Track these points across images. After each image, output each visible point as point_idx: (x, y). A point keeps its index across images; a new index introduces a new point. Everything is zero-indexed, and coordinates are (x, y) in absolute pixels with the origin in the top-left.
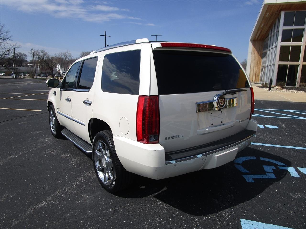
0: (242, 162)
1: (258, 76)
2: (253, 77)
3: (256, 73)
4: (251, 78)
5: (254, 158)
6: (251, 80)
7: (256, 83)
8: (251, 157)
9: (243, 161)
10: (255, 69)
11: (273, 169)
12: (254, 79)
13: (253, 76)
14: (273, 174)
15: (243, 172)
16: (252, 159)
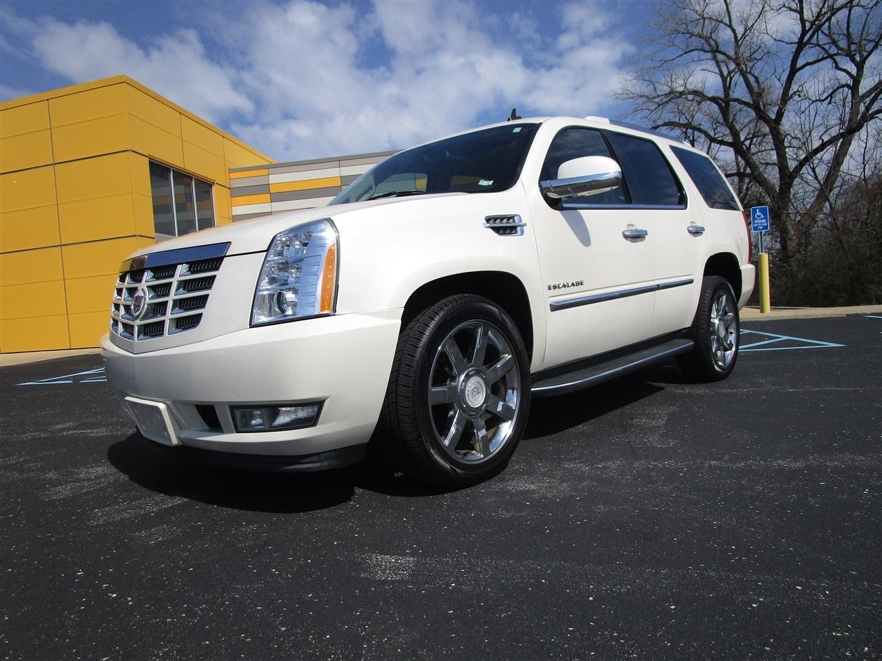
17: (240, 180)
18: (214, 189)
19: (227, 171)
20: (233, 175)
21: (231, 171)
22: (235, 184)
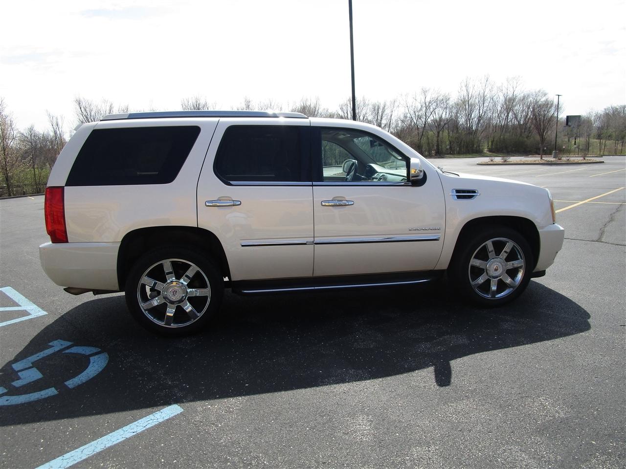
0: (92, 361)
5: (71, 383)
8: (80, 383)
9: (91, 363)
11: (19, 378)
14: (17, 369)
15: (75, 348)
16: (74, 379)
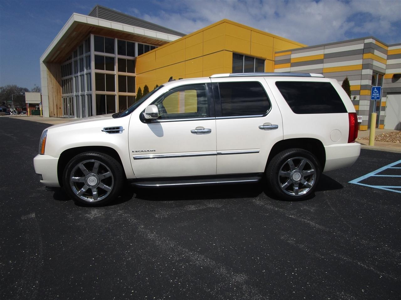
1: (60, 108)
2: (54, 110)
3: (57, 105)
4: (52, 112)
6: (52, 113)
7: (58, 117)
10: (54, 99)
12: (55, 113)
13: (54, 108)
17: (280, 57)
18: (266, 62)
19: (274, 53)
20: (277, 55)
21: (276, 53)
22: (276, 59)
